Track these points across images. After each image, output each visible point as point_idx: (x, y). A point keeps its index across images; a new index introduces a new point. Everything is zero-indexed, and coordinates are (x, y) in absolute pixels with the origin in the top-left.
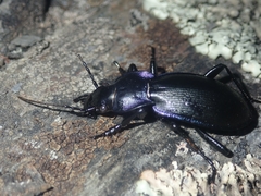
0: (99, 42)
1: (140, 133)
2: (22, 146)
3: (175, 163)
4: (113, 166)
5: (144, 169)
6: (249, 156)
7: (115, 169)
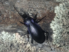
0: (40, 6)
1: (25, 27)
2: (8, 11)
3: (23, 36)
4: (15, 28)
5: (18, 32)
6: (35, 47)
7: (14, 28)
